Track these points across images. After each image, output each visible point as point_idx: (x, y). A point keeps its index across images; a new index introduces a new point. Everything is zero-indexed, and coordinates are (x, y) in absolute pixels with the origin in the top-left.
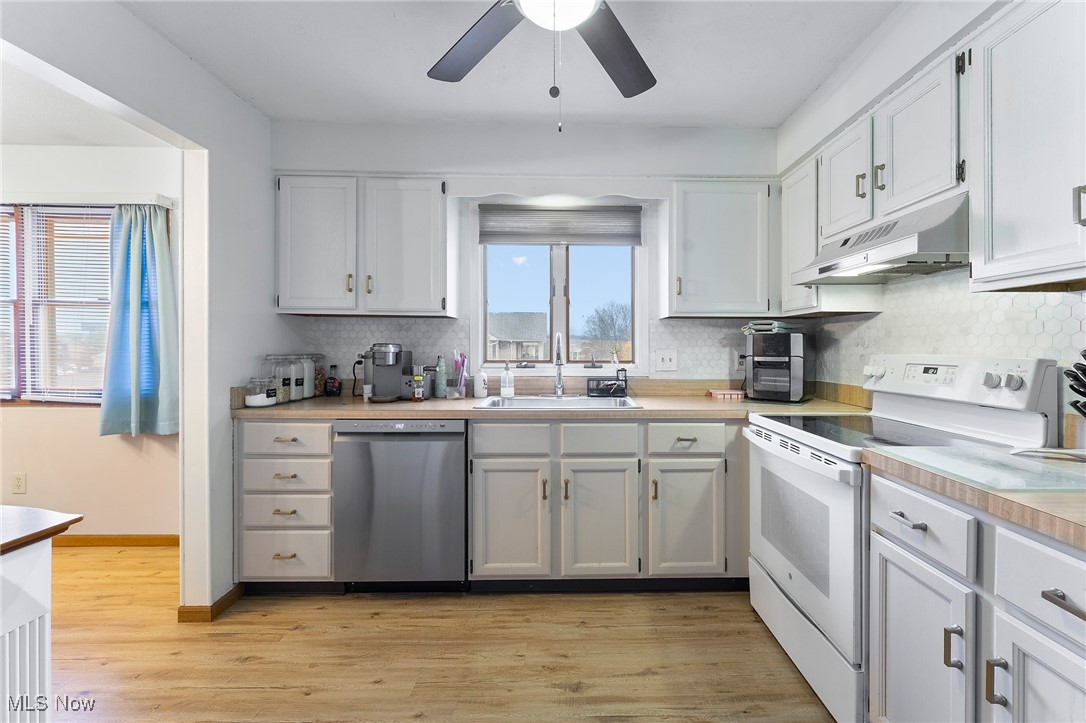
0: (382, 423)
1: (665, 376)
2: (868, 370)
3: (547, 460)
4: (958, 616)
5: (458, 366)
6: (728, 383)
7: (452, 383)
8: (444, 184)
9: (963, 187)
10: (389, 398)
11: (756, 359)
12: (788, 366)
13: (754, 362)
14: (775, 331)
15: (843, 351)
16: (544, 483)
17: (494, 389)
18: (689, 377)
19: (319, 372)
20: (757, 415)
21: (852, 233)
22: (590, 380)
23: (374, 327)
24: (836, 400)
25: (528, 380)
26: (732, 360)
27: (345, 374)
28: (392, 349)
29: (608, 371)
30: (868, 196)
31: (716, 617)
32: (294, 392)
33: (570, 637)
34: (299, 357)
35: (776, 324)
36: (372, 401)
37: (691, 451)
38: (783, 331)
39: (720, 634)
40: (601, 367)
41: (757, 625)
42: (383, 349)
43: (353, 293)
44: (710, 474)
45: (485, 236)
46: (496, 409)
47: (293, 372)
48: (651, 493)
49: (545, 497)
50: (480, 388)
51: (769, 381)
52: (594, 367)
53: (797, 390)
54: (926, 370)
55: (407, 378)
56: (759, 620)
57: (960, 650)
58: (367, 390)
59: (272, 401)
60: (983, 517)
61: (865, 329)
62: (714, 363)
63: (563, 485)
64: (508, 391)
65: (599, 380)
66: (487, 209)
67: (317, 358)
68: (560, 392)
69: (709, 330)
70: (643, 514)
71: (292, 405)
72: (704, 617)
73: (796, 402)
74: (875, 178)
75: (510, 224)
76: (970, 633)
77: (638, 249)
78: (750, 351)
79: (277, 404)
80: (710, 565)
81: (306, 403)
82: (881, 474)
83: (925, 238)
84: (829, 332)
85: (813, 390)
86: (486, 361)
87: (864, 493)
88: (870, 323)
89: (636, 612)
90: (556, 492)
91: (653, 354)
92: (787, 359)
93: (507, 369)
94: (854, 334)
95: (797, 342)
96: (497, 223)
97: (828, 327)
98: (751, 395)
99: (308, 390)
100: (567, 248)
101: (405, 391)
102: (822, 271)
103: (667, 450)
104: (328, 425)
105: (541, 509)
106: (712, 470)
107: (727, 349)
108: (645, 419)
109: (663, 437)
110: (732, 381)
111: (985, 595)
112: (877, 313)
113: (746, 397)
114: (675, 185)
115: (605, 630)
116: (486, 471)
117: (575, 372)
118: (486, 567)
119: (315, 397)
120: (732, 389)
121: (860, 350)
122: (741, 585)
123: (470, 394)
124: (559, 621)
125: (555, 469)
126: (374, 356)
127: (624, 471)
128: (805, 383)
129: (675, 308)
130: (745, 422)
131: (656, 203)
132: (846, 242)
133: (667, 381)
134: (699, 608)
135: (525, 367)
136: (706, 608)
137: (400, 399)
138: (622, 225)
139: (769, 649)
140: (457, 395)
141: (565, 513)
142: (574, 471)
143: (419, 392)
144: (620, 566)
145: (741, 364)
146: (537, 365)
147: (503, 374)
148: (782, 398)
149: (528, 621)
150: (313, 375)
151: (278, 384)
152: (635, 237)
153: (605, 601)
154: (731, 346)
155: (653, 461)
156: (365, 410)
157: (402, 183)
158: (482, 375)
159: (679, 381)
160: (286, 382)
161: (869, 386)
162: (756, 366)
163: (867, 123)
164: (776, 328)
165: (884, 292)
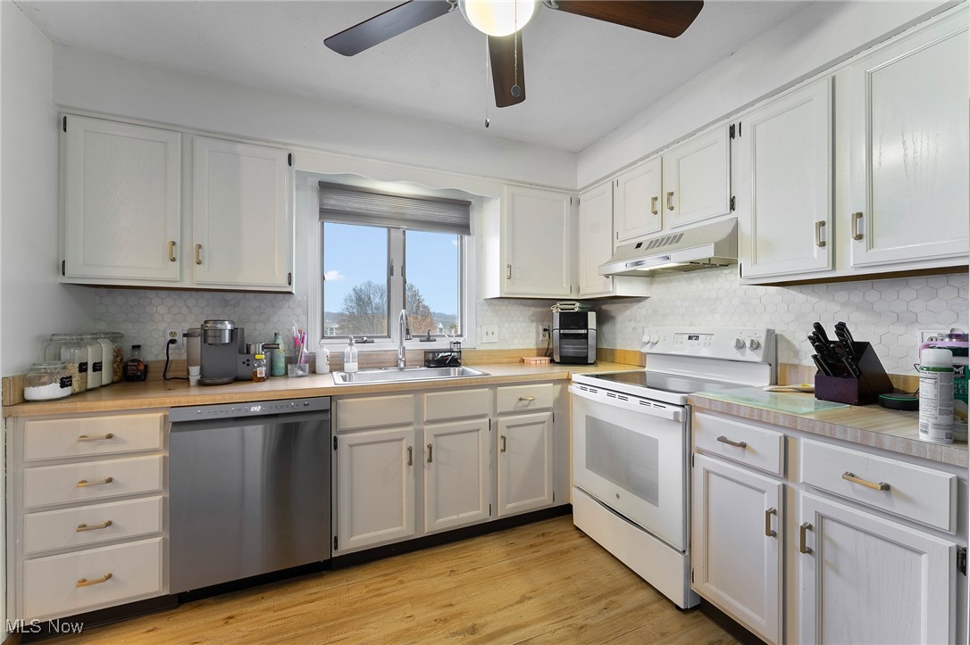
0: (233, 407)
1: (489, 347)
2: (644, 339)
3: (410, 428)
4: (771, 501)
5: (297, 343)
6: (535, 351)
7: (291, 360)
8: (290, 156)
9: (734, 214)
10: (226, 380)
11: (562, 331)
12: (585, 336)
13: (560, 334)
14: (576, 310)
15: (618, 325)
16: (410, 450)
17: (337, 364)
18: (507, 348)
19: (118, 354)
20: (578, 375)
21: (645, 240)
22: (426, 352)
23: (191, 302)
24: (613, 362)
25: (369, 355)
26: (538, 333)
27: (153, 353)
28: (229, 326)
29: (441, 344)
30: (659, 213)
31: (553, 540)
32: (92, 379)
33: (446, 587)
34: (96, 337)
35: (578, 304)
36: (202, 383)
37: (529, 408)
38: (584, 310)
39: (562, 553)
40: (435, 341)
41: (583, 540)
42: (219, 326)
43: (176, 264)
44: (542, 425)
45: (326, 214)
46: (348, 384)
47: (90, 357)
48: (500, 446)
49: (410, 463)
50: (322, 364)
51: (571, 349)
52: (428, 340)
53: (592, 354)
54: (690, 338)
55: (245, 357)
56: (583, 535)
57: (775, 523)
58: (195, 372)
59: (67, 391)
61: (636, 309)
62: (524, 335)
63: (426, 450)
64: (351, 366)
65: (435, 352)
66: (326, 187)
67: (115, 337)
68: (402, 365)
69: (522, 308)
70: (494, 466)
71: (90, 396)
72: (545, 542)
73: (591, 364)
74: (665, 201)
75: (350, 204)
76: (781, 512)
77: (466, 238)
78: (557, 324)
79: (73, 395)
80: (543, 500)
81: (104, 392)
83: (718, 246)
84: (606, 311)
85: (603, 355)
86: (323, 337)
88: (641, 304)
89: (491, 551)
90: (421, 456)
91: (479, 329)
92: (585, 331)
93: (351, 344)
94: (628, 312)
96: (335, 201)
97: (605, 307)
98: (557, 359)
99: (106, 376)
100: (404, 232)
101: (243, 371)
103: (512, 409)
104: (160, 415)
105: (406, 474)
106: (544, 422)
107: (534, 324)
108: (494, 384)
109: (508, 398)
110: (538, 349)
111: (790, 484)
112: (646, 298)
113: (552, 361)
114: (505, 186)
115: (473, 573)
116: (351, 446)
117: (415, 345)
118: (351, 541)
119: (113, 383)
120: (538, 355)
121: (633, 324)
122: (566, 511)
123: (313, 372)
124: (429, 574)
125: (419, 435)
126: (206, 334)
127: (478, 430)
128: (596, 349)
129: (505, 290)
130: (569, 380)
131: (482, 199)
132: (639, 246)
133: (491, 351)
134: (539, 536)
135: (365, 342)
136: (543, 535)
137: (238, 380)
138: (452, 215)
139: (600, 556)
140: (300, 373)
141: (428, 474)
142: (436, 436)
143: (262, 372)
144: (476, 514)
145: (547, 336)
146: (375, 340)
147: (347, 349)
148: (582, 361)
149: (401, 582)
150: (111, 357)
151: (73, 370)
152: (463, 228)
153: (463, 548)
154: (537, 322)
155: (501, 419)
156: (195, 395)
157: (240, 148)
158: (324, 351)
159: (499, 351)
160: (83, 368)
161: (646, 349)
162: (563, 336)
163: (660, 158)
164: (577, 307)
165: (652, 283)
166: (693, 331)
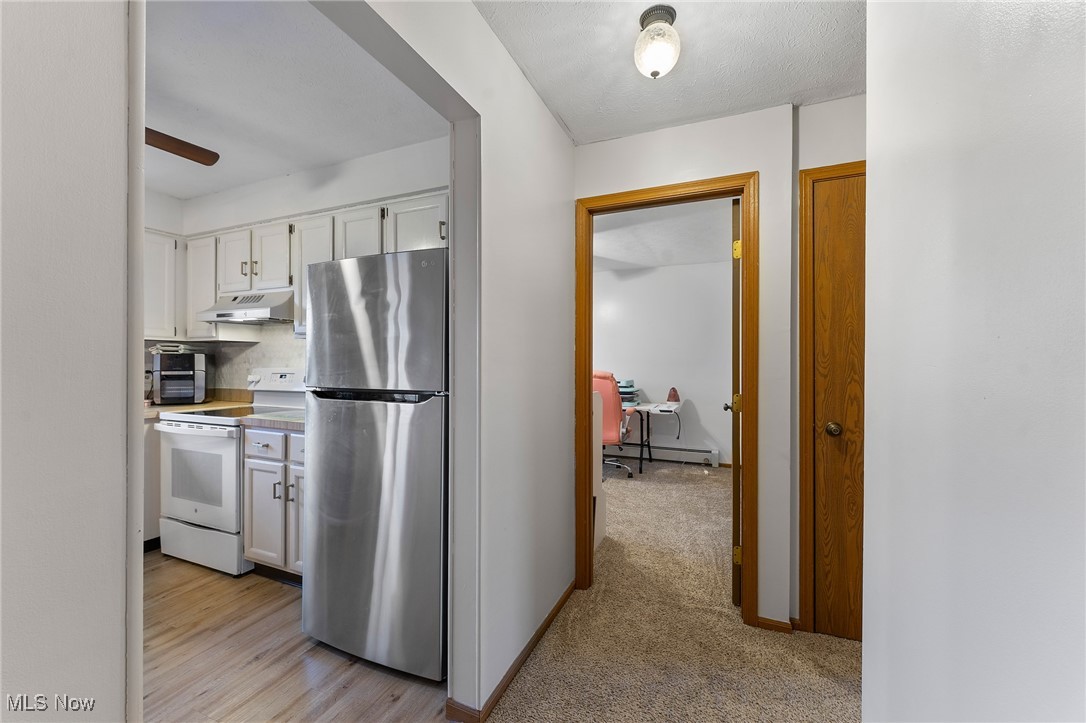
2: (250, 378)
4: (279, 478)
9: (291, 288)
11: (163, 373)
12: (192, 378)
13: (161, 376)
14: (181, 352)
15: (235, 367)
20: (167, 414)
21: (241, 295)
30: (249, 275)
35: (182, 346)
38: (188, 352)
51: (174, 389)
53: (200, 396)
54: (281, 377)
57: (280, 491)
60: (287, 433)
61: (249, 352)
73: (199, 403)
74: (251, 268)
76: (283, 483)
78: (157, 366)
82: (250, 427)
83: (273, 310)
84: (225, 354)
85: (212, 395)
87: (241, 440)
88: (253, 348)
92: (191, 373)
94: (243, 355)
95: (200, 361)
98: (157, 401)
102: (219, 316)
111: (288, 464)
112: (257, 343)
113: (152, 403)
121: (247, 366)
128: (206, 390)
132: (235, 299)
145: (146, 378)
148: (188, 401)
161: (251, 388)
162: (163, 378)
163: (248, 232)
164: (182, 349)
165: (261, 330)
166: (283, 370)
